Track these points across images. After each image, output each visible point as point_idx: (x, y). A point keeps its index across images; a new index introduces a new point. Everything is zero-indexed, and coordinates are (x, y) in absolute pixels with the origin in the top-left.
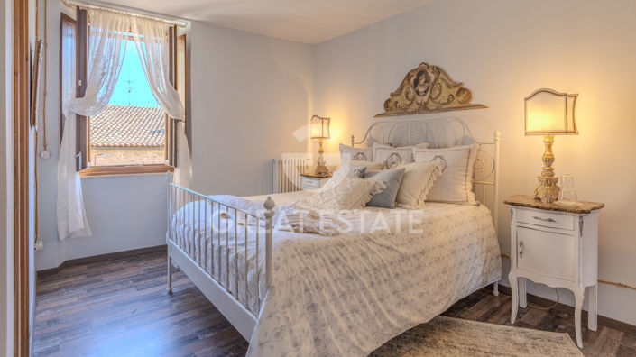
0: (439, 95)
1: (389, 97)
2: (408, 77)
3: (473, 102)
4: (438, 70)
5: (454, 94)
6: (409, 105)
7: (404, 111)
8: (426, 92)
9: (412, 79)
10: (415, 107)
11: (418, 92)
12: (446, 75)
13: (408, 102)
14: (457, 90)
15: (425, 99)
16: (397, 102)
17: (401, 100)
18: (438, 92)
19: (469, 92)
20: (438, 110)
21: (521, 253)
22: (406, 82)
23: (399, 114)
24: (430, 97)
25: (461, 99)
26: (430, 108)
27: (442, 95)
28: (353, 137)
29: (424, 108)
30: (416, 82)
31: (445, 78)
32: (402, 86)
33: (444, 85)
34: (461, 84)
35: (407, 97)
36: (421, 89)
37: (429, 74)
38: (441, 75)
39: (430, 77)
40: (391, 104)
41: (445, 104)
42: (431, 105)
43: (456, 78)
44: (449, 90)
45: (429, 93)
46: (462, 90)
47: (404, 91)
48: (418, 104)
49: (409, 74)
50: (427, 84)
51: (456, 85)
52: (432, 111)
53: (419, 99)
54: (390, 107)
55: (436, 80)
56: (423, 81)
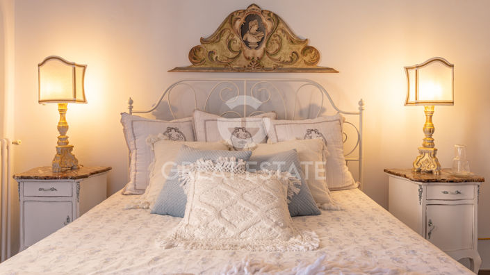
0: (278, 51)
1: (199, 43)
2: (231, 19)
3: (321, 64)
4: (276, 19)
5: (299, 52)
6: (234, 58)
7: (225, 66)
8: (259, 43)
9: (238, 24)
10: (242, 62)
11: (247, 43)
12: (287, 27)
13: (231, 55)
14: (302, 47)
15: (259, 53)
16: (212, 53)
17: (220, 50)
18: (277, 47)
19: (317, 53)
20: (277, 69)
21: (430, 234)
22: (228, 25)
23: (216, 70)
24: (266, 52)
25: (307, 58)
26: (267, 66)
27: (283, 51)
28: (131, 102)
29: (256, 66)
30: (244, 29)
31: (287, 30)
32: (221, 31)
33: (285, 39)
34: (306, 40)
35: (229, 47)
36: (252, 39)
37: (264, 21)
38: (281, 25)
39: (265, 25)
40: (200, 54)
41: (287, 63)
42: (267, 62)
43: (300, 32)
44: (291, 46)
45: (263, 46)
46: (308, 49)
47: (224, 38)
48: (248, 59)
49: (232, 15)
50: (261, 34)
51: (300, 41)
52: (268, 70)
53: (250, 53)
54: (199, 59)
55: (273, 30)
56: (255, 28)
